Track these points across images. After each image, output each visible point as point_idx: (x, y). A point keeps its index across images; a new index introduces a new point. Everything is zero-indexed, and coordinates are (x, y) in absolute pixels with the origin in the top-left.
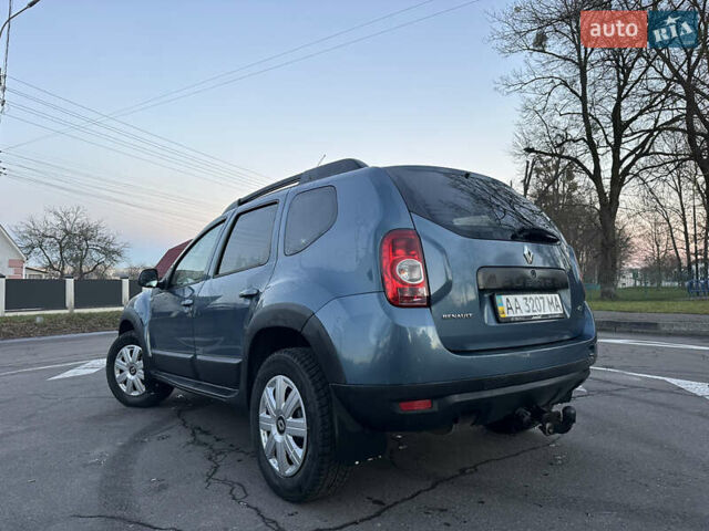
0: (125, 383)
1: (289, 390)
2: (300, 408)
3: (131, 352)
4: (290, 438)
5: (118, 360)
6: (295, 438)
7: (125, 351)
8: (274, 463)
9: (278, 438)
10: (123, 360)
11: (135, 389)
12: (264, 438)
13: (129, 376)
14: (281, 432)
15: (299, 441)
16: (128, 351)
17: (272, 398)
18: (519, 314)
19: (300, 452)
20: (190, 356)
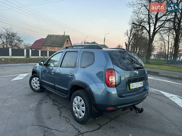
0: (34, 86)
1: (81, 100)
2: (84, 105)
3: (36, 79)
4: (81, 111)
5: (32, 81)
6: (82, 111)
7: (34, 79)
8: (76, 115)
9: (78, 110)
10: (34, 80)
11: (37, 88)
12: (74, 109)
13: (35, 85)
14: (79, 109)
15: (83, 112)
16: (35, 79)
17: (76, 101)
18: (134, 88)
19: (83, 114)
20: (53, 85)
